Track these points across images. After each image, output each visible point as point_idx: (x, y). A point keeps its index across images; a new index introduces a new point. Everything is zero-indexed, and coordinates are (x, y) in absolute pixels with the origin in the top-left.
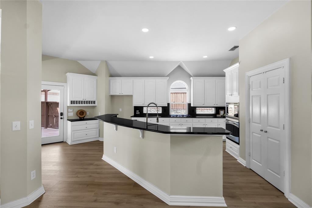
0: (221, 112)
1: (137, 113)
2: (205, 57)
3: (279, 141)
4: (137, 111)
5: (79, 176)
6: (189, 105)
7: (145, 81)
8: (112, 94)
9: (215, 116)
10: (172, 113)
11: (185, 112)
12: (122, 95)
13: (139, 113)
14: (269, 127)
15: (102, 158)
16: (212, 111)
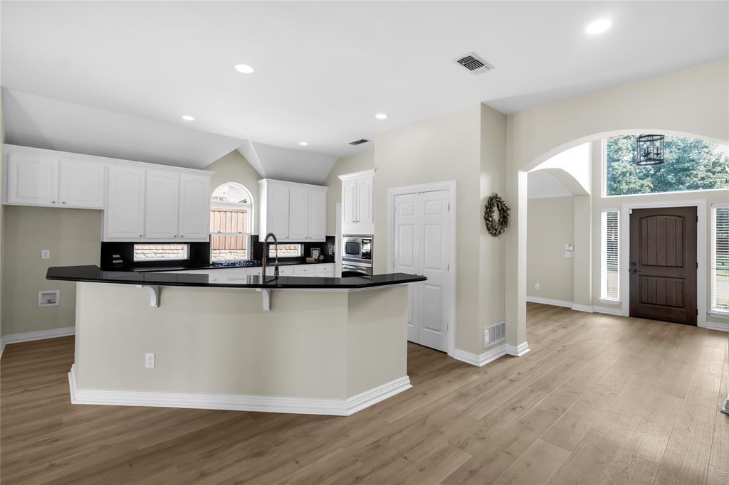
0: (314, 251)
1: (114, 262)
2: (304, 144)
3: (441, 286)
4: (114, 256)
5: (56, 462)
6: (255, 239)
7: (146, 172)
8: (13, 201)
9: (301, 260)
10: (215, 256)
11: (245, 255)
12: (63, 206)
13: (121, 261)
14: (426, 270)
15: (73, 402)
16: (297, 251)
